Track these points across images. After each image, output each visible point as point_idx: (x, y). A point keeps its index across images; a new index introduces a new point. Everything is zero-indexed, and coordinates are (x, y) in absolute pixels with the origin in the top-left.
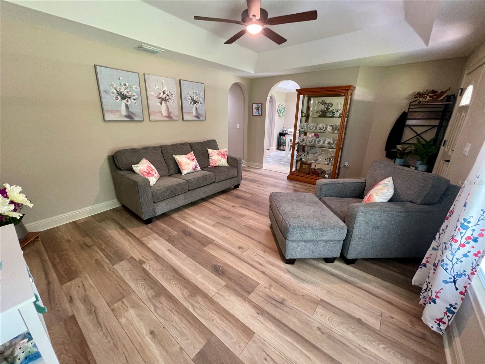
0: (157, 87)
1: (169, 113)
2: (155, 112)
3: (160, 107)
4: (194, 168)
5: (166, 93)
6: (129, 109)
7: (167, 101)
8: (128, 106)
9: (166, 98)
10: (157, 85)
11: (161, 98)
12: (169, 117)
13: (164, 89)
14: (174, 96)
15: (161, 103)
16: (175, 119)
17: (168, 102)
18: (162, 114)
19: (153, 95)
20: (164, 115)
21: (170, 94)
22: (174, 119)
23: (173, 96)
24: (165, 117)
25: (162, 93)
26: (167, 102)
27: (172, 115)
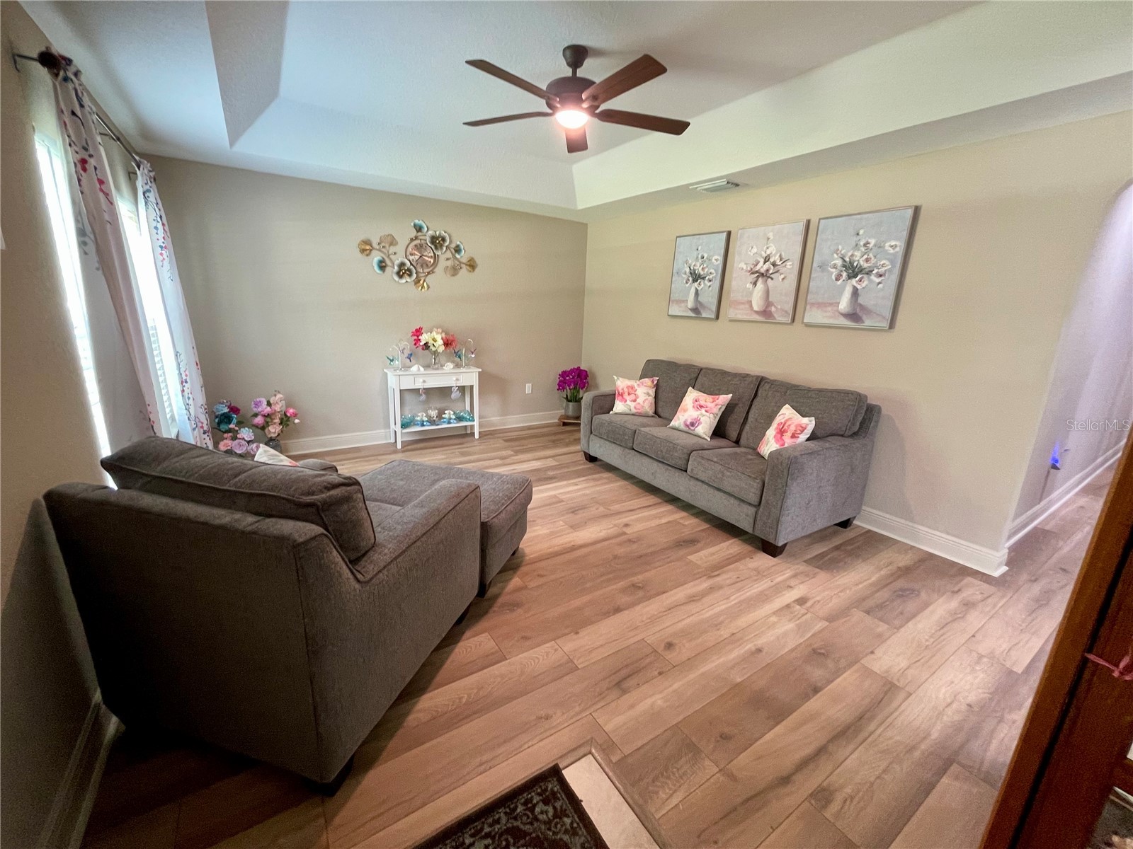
0: (755, 250)
1: (768, 303)
2: (737, 303)
3: (751, 293)
4: (688, 423)
5: (772, 260)
6: (699, 298)
7: (769, 277)
8: (699, 292)
9: (768, 270)
10: (755, 247)
11: (757, 272)
12: (766, 313)
13: (768, 252)
14: (791, 263)
15: (755, 284)
16: (778, 319)
17: (772, 279)
18: (751, 306)
19: (742, 269)
20: (756, 308)
21: (781, 260)
22: (775, 318)
23: (789, 263)
24: (757, 312)
25: (762, 261)
26: (769, 279)
27: (773, 309)
